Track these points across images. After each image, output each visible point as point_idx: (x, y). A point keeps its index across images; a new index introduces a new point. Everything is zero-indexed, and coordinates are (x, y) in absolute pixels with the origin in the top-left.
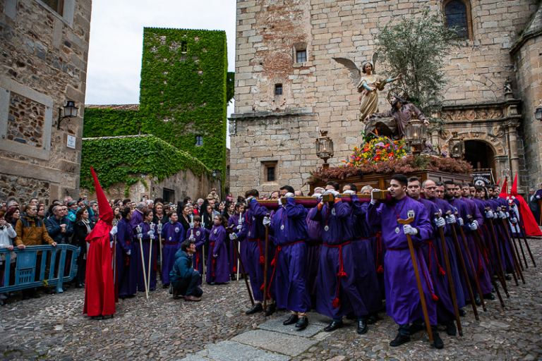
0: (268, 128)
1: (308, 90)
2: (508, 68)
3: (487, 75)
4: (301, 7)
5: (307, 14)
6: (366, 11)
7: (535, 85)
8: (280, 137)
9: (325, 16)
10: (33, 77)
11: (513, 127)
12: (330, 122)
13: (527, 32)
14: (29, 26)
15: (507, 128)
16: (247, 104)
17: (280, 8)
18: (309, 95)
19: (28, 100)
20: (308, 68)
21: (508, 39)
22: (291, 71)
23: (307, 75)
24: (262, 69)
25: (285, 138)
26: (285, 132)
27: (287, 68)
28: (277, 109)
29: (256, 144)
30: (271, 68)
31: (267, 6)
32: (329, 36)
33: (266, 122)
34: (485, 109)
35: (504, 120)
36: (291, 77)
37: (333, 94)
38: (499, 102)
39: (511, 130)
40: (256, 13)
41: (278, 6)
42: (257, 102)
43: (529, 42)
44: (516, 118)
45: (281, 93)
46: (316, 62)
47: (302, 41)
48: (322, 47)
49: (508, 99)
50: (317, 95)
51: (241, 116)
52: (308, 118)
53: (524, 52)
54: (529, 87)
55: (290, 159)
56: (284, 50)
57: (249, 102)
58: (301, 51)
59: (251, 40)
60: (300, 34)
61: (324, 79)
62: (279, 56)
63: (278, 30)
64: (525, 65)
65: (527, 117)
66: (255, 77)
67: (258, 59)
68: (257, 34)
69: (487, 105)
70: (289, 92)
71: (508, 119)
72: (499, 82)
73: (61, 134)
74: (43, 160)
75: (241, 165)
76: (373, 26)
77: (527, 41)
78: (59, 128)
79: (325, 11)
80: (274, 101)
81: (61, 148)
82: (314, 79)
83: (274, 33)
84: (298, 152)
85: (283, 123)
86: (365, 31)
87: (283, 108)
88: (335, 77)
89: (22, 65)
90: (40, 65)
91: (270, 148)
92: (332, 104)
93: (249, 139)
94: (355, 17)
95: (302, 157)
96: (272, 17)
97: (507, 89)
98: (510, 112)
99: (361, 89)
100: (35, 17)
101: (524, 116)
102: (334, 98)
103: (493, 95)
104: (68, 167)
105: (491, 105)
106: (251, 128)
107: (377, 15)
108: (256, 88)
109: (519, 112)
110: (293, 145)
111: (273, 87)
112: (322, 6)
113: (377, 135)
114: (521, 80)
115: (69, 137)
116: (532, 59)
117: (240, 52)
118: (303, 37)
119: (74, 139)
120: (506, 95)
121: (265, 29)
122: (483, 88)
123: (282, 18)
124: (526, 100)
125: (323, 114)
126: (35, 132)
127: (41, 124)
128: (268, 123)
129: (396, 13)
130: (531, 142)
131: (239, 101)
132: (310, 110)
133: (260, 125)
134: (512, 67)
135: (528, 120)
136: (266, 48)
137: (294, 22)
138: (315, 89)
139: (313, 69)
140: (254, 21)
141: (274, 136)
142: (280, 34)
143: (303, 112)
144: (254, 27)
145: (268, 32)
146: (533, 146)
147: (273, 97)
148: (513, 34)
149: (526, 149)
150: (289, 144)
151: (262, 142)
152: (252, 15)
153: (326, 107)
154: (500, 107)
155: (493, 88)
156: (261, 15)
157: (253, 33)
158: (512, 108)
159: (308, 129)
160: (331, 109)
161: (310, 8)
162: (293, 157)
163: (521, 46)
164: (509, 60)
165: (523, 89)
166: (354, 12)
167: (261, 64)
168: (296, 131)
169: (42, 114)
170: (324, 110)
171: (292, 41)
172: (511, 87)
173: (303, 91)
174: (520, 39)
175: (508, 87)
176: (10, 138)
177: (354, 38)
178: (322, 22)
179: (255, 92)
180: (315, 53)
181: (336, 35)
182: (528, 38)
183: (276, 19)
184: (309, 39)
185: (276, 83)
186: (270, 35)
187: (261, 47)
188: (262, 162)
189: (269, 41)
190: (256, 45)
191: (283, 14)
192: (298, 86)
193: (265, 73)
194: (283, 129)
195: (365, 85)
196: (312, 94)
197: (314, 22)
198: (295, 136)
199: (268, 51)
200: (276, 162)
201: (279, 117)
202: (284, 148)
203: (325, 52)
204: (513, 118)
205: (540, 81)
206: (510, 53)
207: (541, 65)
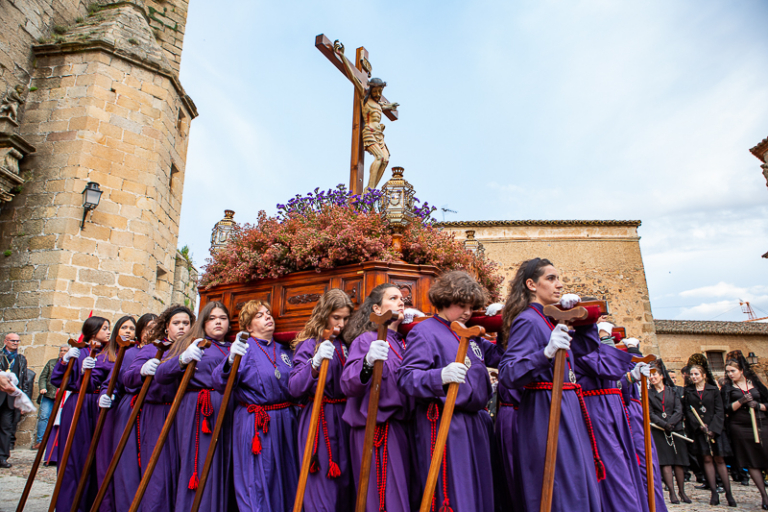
2: (20, 73)
7: (89, 136)
43: (101, 57)
53: (74, 65)
54: (69, 134)
77: (96, 50)
97: (10, 110)
98: (6, 162)
134: (26, 76)
158: (12, 155)
163: (73, 53)
164: (26, 59)
165: (43, 131)
182: (102, 48)
204: (8, 177)
205: (99, 135)
206: (34, 49)
207: (109, 109)
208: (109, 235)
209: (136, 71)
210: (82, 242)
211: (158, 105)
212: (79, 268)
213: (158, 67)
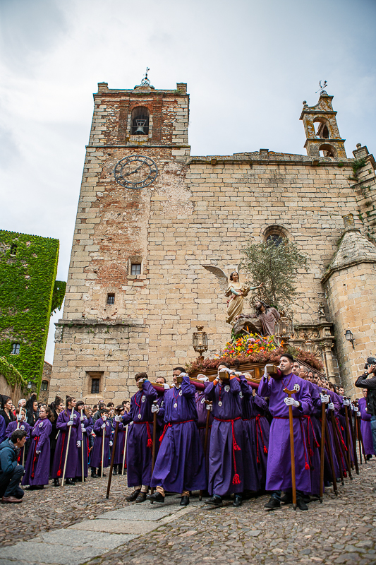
0: (97, 336)
1: (141, 302)
2: (321, 295)
3: (304, 300)
4: (139, 224)
5: (144, 231)
6: (199, 235)
7: (343, 310)
8: (108, 347)
9: (162, 235)
11: (329, 347)
12: (160, 335)
13: (332, 266)
15: (323, 348)
16: (77, 310)
17: (119, 223)
18: (141, 307)
20: (142, 280)
21: (319, 271)
22: (125, 282)
23: (141, 287)
24: (96, 277)
25: (113, 348)
26: (114, 342)
27: (121, 278)
28: (108, 318)
29: (83, 353)
30: (105, 277)
31: (106, 219)
32: (165, 253)
33: (95, 330)
34: (304, 329)
35: (321, 341)
36: (124, 288)
37: (165, 307)
38: (315, 324)
39: (327, 350)
40: (96, 224)
41: (117, 220)
42: (88, 310)
43: (335, 274)
44: (331, 339)
45: (113, 303)
46: (149, 276)
47: (137, 254)
48: (157, 263)
49: (323, 321)
50: (149, 307)
51: (69, 323)
52: (139, 329)
53: (331, 281)
54: (338, 312)
55: (117, 370)
56: (119, 262)
57: (79, 308)
58: (136, 264)
59: (88, 248)
60: (136, 248)
61: (157, 292)
62: (114, 267)
63: (115, 242)
64: (334, 293)
65: (339, 338)
66: (87, 285)
67: (92, 268)
68: (94, 244)
69: (306, 326)
70: (122, 302)
71: (324, 340)
72: (314, 307)
75: (63, 374)
76: (205, 248)
77: (333, 273)
79: (161, 230)
80: (105, 310)
82: (147, 291)
83: (111, 244)
84: (127, 364)
85: (113, 333)
86: (198, 252)
87: (114, 317)
88: (168, 291)
91: (97, 358)
92: (164, 317)
93: (75, 347)
94: (189, 239)
95: (131, 369)
96: (111, 230)
97: (321, 313)
98: (325, 333)
99: (229, 294)
101: (337, 337)
102: (166, 311)
103: (310, 318)
105: (309, 326)
106: (78, 336)
107: (208, 239)
108: (88, 295)
109: (333, 334)
110: (123, 356)
111: (106, 296)
112: (159, 226)
113: (248, 332)
114: (331, 306)
116: (339, 288)
117: (75, 259)
118: (139, 251)
120: (320, 318)
121: (102, 240)
122: (302, 311)
123: (120, 232)
124: (337, 323)
125: (154, 326)
128: (97, 331)
129: (225, 239)
130: (344, 361)
131: (68, 306)
132: (141, 322)
133: (88, 333)
134: (324, 294)
135: (340, 341)
136: (102, 258)
137: (131, 237)
138: (148, 302)
139: (146, 282)
140: (93, 232)
141: (102, 346)
142: (117, 246)
143: (134, 323)
144: (91, 237)
145: (106, 243)
146: (346, 365)
147: (104, 306)
148: (322, 267)
149: (340, 367)
150: (118, 355)
151: (89, 351)
152: (92, 226)
153: (157, 320)
154: (317, 328)
155: (310, 311)
156: (100, 227)
157: (91, 242)
158: (326, 330)
159: (138, 340)
160: (162, 322)
161: (148, 226)
162: (121, 369)
163: (329, 277)
164: (320, 288)
165: (333, 314)
166: (188, 234)
167: (95, 272)
168: (126, 341)
170: (155, 323)
171: (127, 254)
172: (324, 311)
173: (135, 302)
174: (328, 271)
175: (322, 311)
177: (187, 257)
178: (159, 240)
179: (87, 299)
180: (150, 267)
181: (170, 253)
182: (334, 271)
183: (114, 232)
184: (144, 254)
185: (109, 292)
186: (107, 246)
187: (96, 256)
188: (87, 372)
189: (105, 251)
190: (92, 254)
191: (122, 228)
192: (131, 297)
193: (98, 281)
194: (112, 339)
195: (233, 290)
196: (145, 306)
197: (150, 239)
198: (124, 347)
199: (103, 260)
200: (103, 372)
201: (109, 327)
202: (112, 359)
203: (160, 267)
204: (328, 339)
205: (346, 307)
206: (321, 282)
207: (346, 293)
208: (364, 347)
209: (349, 270)
210: (356, 354)
211: (363, 278)
212: (358, 365)
213: (356, 262)
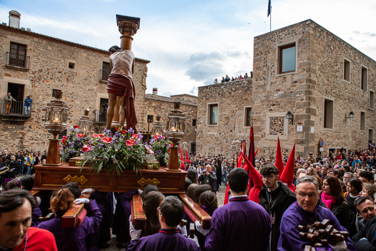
10: (279, 107)
14: (276, 88)
19: (277, 117)
73: (294, 126)
74: (285, 140)
78: (292, 124)
81: (295, 133)
89: (274, 105)
90: (281, 101)
100: (278, 83)
104: (299, 141)
115: (298, 127)
119: (302, 127)
126: (281, 129)
127: (283, 125)
169: (283, 121)
176: (271, 134)
